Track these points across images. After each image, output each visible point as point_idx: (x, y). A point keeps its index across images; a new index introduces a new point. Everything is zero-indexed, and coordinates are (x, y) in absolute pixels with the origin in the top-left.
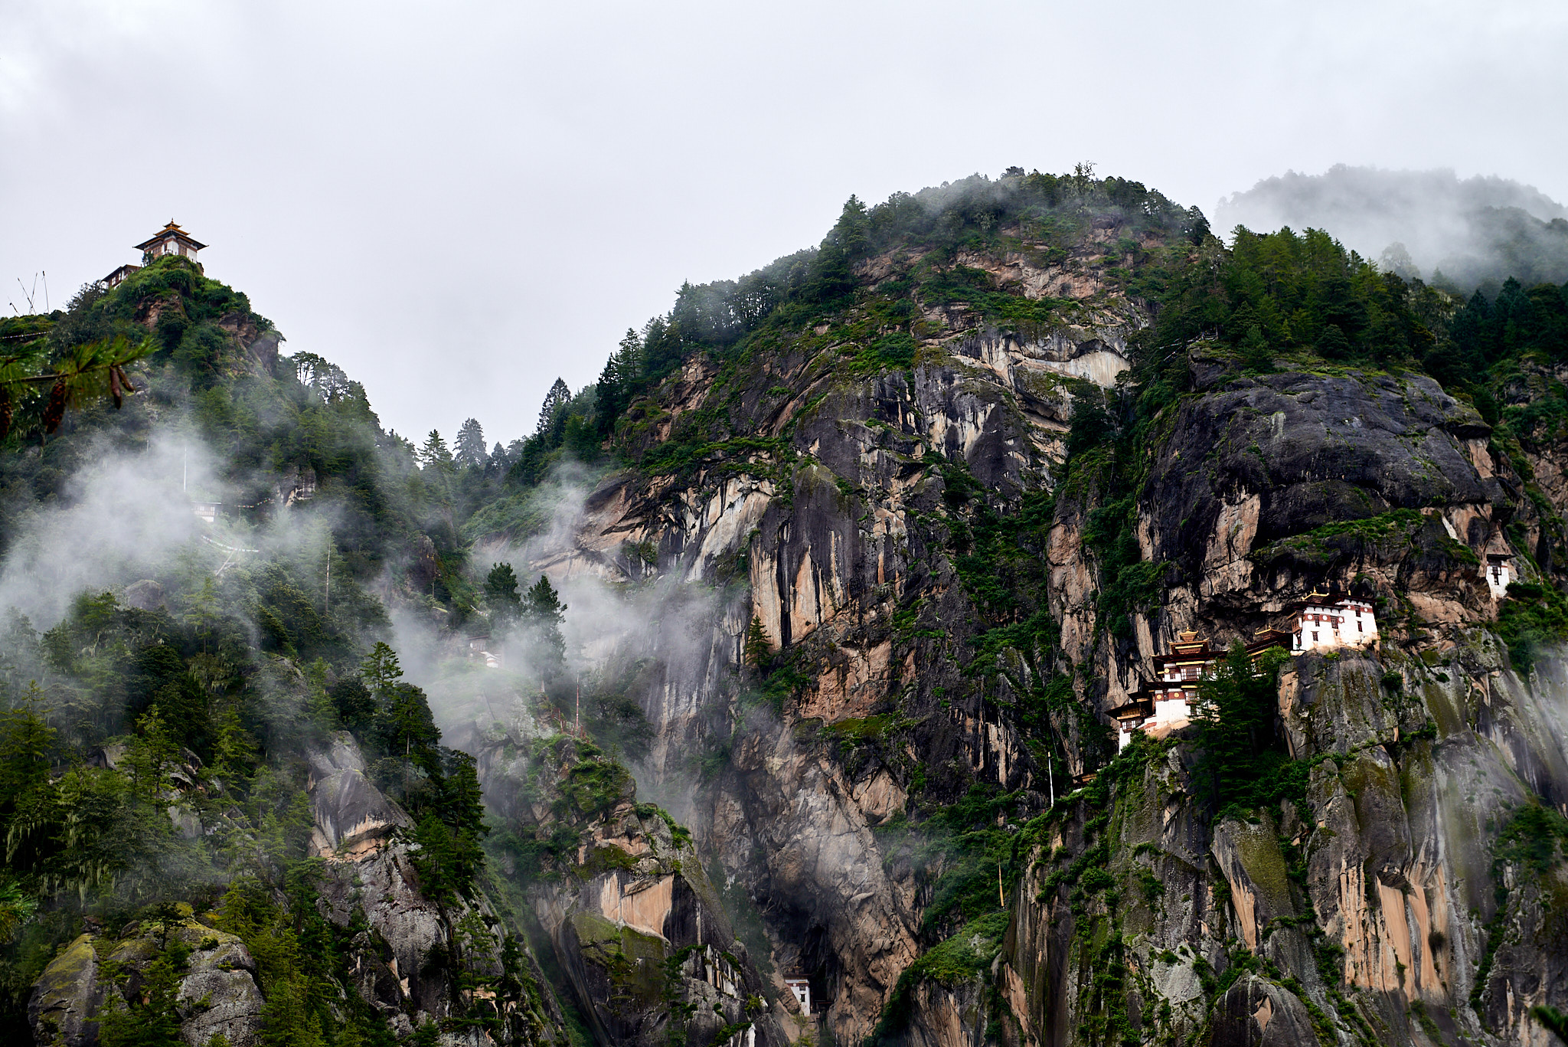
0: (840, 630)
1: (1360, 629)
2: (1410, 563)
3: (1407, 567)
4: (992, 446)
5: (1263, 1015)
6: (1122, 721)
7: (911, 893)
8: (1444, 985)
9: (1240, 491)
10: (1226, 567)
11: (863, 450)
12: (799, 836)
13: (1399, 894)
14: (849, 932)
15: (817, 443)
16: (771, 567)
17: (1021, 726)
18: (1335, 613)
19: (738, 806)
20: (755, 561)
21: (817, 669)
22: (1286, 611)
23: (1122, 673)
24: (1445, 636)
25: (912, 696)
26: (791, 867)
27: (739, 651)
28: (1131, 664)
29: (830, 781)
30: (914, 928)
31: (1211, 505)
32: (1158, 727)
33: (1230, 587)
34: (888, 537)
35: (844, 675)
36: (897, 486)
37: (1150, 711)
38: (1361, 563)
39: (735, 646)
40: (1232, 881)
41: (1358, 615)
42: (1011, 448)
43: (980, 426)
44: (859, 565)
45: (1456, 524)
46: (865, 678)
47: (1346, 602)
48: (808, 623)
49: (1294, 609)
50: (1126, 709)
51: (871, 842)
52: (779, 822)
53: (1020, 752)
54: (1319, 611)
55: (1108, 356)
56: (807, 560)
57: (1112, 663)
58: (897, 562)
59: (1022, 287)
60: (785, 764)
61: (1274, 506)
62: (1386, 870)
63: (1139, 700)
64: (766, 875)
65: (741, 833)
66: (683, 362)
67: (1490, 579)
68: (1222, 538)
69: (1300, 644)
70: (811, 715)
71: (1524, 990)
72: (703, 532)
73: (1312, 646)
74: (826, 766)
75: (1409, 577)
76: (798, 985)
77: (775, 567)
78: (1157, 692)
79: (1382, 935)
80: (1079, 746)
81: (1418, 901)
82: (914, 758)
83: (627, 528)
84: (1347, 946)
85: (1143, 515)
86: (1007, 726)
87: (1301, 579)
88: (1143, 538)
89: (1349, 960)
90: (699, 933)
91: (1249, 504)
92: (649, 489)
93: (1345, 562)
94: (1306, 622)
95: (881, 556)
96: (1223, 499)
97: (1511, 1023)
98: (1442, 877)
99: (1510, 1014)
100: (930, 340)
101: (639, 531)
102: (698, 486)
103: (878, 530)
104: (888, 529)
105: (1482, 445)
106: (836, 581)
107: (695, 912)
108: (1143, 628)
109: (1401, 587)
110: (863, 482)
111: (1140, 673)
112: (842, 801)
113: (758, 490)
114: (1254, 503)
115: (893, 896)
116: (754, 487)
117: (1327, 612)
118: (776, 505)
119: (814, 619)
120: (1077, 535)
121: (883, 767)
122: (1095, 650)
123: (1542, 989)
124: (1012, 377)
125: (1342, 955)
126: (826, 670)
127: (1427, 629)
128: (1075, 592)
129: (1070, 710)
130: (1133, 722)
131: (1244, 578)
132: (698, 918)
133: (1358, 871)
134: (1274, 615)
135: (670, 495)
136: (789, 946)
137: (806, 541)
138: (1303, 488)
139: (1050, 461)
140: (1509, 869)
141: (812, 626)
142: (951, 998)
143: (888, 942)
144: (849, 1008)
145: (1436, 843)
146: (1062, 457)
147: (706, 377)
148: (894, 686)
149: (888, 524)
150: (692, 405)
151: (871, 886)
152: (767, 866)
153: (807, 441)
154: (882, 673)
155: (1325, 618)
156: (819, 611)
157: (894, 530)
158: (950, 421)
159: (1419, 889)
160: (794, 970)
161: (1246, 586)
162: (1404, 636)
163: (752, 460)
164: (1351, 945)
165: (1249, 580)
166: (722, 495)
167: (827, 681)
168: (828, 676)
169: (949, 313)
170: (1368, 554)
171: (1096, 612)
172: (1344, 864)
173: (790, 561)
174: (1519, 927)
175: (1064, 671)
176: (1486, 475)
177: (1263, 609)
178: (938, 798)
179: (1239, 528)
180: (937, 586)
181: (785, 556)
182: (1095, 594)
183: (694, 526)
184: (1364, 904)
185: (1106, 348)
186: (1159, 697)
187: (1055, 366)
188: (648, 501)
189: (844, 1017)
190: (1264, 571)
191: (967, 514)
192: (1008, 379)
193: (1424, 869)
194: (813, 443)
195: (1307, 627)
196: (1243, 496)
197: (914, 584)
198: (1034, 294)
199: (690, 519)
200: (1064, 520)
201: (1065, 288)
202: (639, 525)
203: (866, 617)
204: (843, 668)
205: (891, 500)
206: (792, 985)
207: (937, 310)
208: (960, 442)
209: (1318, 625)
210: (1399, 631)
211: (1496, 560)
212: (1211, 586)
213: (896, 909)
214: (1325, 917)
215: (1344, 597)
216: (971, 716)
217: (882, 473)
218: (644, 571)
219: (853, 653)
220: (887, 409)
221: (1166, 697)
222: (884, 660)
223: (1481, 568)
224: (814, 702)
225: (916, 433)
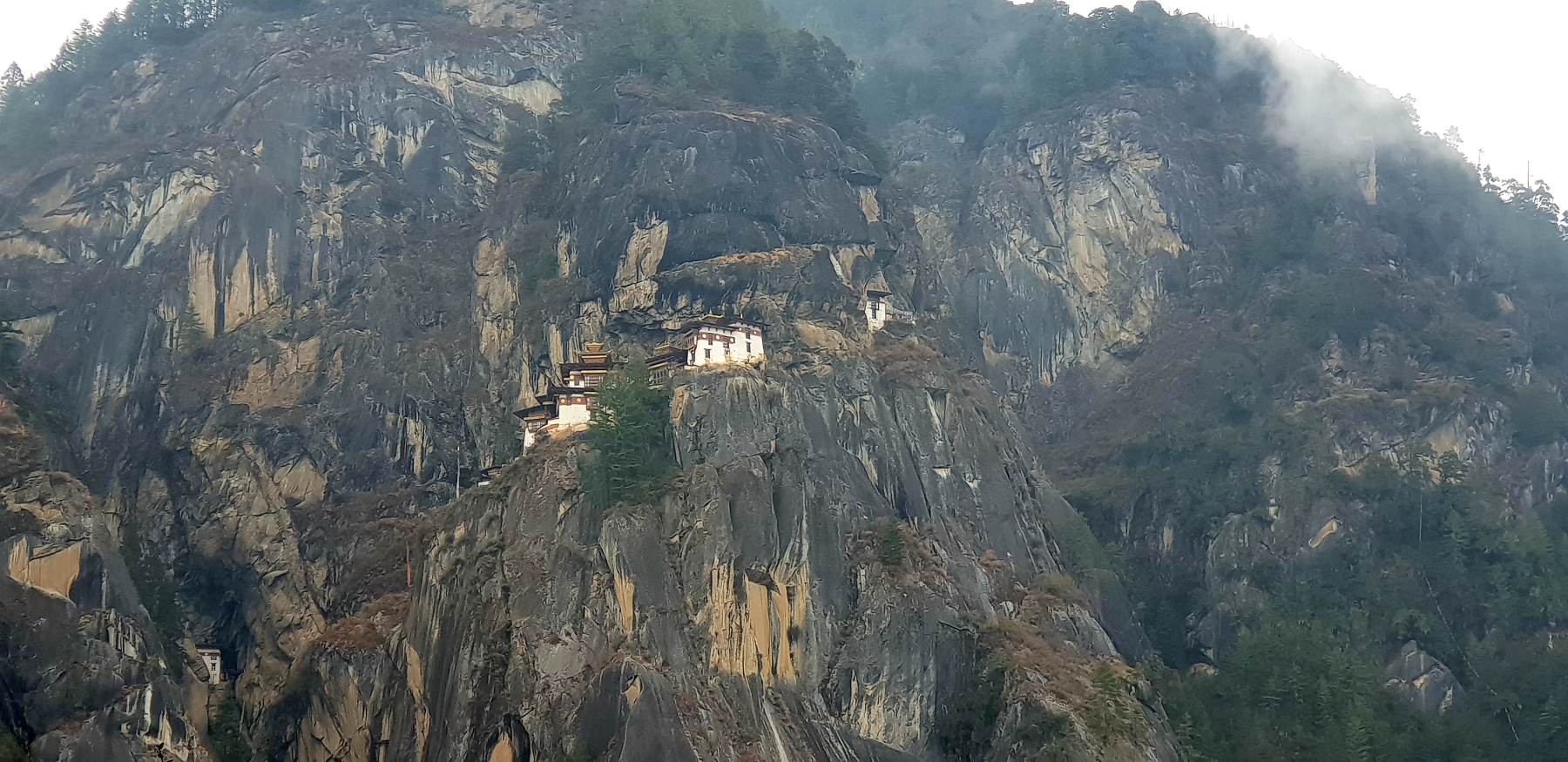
0: (272, 323)
1: (749, 350)
2: (798, 293)
3: (796, 296)
4: (429, 158)
5: (634, 692)
6: (528, 421)
7: (323, 573)
8: (797, 673)
9: (651, 217)
10: (633, 286)
11: (306, 154)
12: (219, 515)
13: (764, 589)
14: (262, 607)
15: (261, 144)
16: (209, 259)
17: (439, 423)
18: (727, 334)
19: (162, 483)
20: (193, 251)
21: (246, 358)
22: (684, 330)
23: (534, 379)
24: (825, 361)
25: (337, 389)
26: (209, 543)
27: (172, 334)
28: (543, 369)
29: (252, 464)
30: (323, 605)
31: (624, 228)
32: (561, 428)
33: (636, 305)
34: (325, 238)
35: (273, 365)
36: (337, 191)
37: (555, 415)
38: (754, 290)
39: (169, 332)
40: (616, 572)
41: (748, 337)
42: (447, 164)
43: (419, 140)
44: (294, 263)
45: (842, 262)
46: (294, 369)
47: (738, 325)
48: (241, 315)
49: (691, 329)
50: (533, 410)
51: (288, 523)
52: (201, 500)
53: (435, 446)
54: (713, 331)
55: (543, 83)
56: (245, 254)
57: (525, 367)
58: (331, 262)
59: (467, 12)
60: (210, 445)
61: (680, 233)
62: (753, 568)
63: (544, 403)
64: (186, 550)
65: (163, 508)
66: (136, 56)
67: (869, 312)
68: (632, 259)
69: (693, 360)
70: (238, 401)
71: (867, 679)
72: (145, 221)
73: (704, 362)
74: (250, 450)
75: (796, 305)
76: (210, 654)
77: (213, 258)
78: (561, 396)
79: (746, 626)
80: (490, 443)
81: (781, 597)
82: (335, 446)
83: (69, 212)
84: (713, 634)
85: (563, 234)
86: (425, 422)
87: (700, 301)
88: (562, 255)
89: (715, 646)
90: (104, 597)
91: (658, 229)
92: (94, 176)
93: (739, 287)
94: (700, 341)
95: (316, 256)
96: (635, 224)
97: (853, 708)
98: (803, 577)
99: (853, 700)
100: (377, 56)
101: (81, 215)
102: (142, 176)
103: (315, 232)
104: (325, 231)
105: (872, 192)
106: (271, 276)
107: (101, 577)
108: (555, 338)
109: (789, 315)
110: (303, 184)
111: (550, 381)
112: (264, 483)
113: (200, 184)
114: (664, 228)
115: (306, 574)
116: (197, 181)
117: (720, 332)
118: (217, 199)
119: (247, 311)
120: (502, 248)
121: (305, 453)
122: (511, 355)
123: (883, 679)
124: (452, 97)
125: (709, 643)
126: (256, 359)
127: (809, 354)
128: (496, 302)
129: (484, 410)
130: (539, 423)
131: (648, 297)
132: (104, 583)
133: (729, 567)
134: (674, 332)
135: (115, 184)
136: (204, 618)
137: (245, 237)
138: (709, 219)
139: (485, 179)
140: (863, 572)
141: (244, 317)
142: (351, 669)
143: (298, 617)
144: (256, 677)
145: (800, 547)
146: (494, 175)
147: (156, 73)
148: (321, 380)
149: (325, 226)
150: (142, 98)
151: (285, 564)
152: (186, 542)
153: (251, 141)
154: (311, 366)
155: (718, 337)
156: (253, 303)
157: (330, 233)
158: (390, 133)
159: (782, 587)
160: (206, 641)
161: (651, 304)
162: (789, 359)
163: (196, 156)
164: (717, 634)
165: (653, 299)
166: (165, 187)
167: (257, 370)
168: (257, 366)
169: (398, 33)
170: (761, 282)
171: (514, 320)
172: (717, 561)
173: (228, 254)
174: (867, 624)
175: (482, 373)
176: (872, 219)
177: (664, 327)
178: (355, 486)
179: (647, 251)
180: (368, 288)
181: (223, 248)
182: (515, 303)
183: (135, 214)
184: (731, 597)
185: (542, 77)
186: (563, 401)
187: (494, 89)
188: (92, 187)
189: (252, 686)
190: (667, 292)
191: (402, 221)
192: (449, 98)
193: (788, 568)
194: (258, 143)
195: (702, 344)
196: (653, 222)
197: (346, 284)
198: (479, 21)
199: (132, 207)
200: (491, 234)
201: (508, 18)
202: (82, 210)
203: (299, 312)
204: (274, 359)
205: (329, 203)
206: (203, 654)
207: (385, 27)
208: (400, 154)
209: (711, 344)
210: (784, 353)
211: (876, 296)
212: (620, 301)
213: (308, 587)
214: (696, 608)
215: (737, 319)
216: (391, 411)
217: (322, 178)
218: (83, 254)
219: (284, 345)
220: (332, 118)
221: (570, 402)
222: (313, 354)
223: (861, 302)
224: (242, 389)
225: (357, 142)
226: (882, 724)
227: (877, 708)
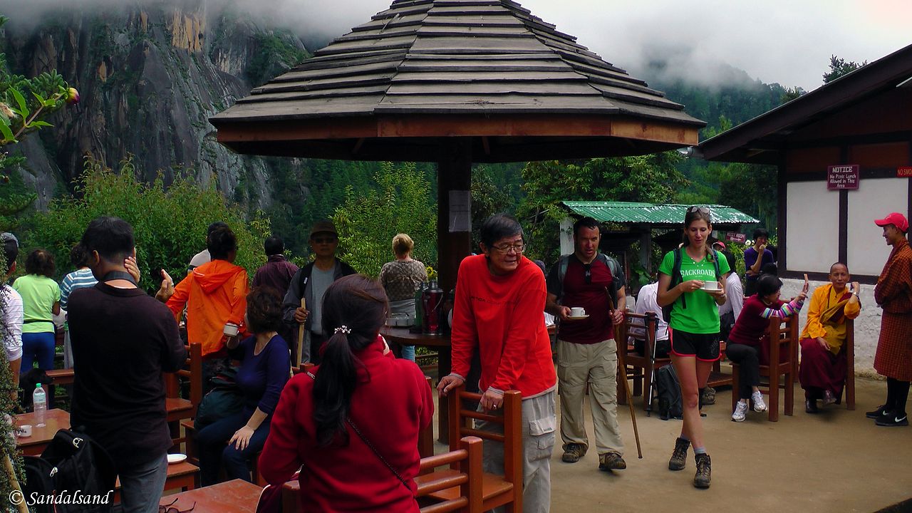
5: (147, 52)
8: (201, 48)
40: (141, 10)
62: (188, 13)
71: (224, 52)
79: (185, 32)
89: (174, 38)
97: (219, 62)
98: (204, 17)
99: (220, 59)
125: (172, 36)
142: (51, 36)
164: (175, 34)
174: (225, 34)
193: (199, 14)
214: (169, 25)
226: (229, 67)
227: (228, 62)
